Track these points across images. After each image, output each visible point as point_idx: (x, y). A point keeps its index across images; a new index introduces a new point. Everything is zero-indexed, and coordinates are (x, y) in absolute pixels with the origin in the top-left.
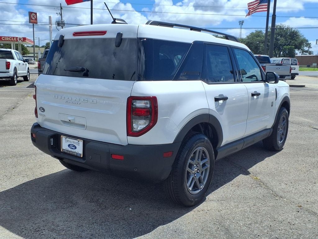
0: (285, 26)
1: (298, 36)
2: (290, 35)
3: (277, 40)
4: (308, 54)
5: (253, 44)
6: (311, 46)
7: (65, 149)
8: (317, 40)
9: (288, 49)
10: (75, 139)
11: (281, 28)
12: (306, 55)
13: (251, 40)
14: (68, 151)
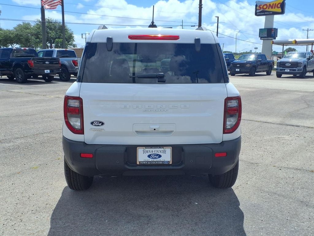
0: (53, 20)
1: (67, 30)
2: (59, 29)
3: (48, 33)
4: (72, 47)
5: (22, 36)
6: (75, 40)
7: (143, 161)
8: (82, 34)
9: (60, 42)
10: (160, 148)
11: (49, 22)
12: (71, 47)
13: (20, 33)
14: (148, 162)
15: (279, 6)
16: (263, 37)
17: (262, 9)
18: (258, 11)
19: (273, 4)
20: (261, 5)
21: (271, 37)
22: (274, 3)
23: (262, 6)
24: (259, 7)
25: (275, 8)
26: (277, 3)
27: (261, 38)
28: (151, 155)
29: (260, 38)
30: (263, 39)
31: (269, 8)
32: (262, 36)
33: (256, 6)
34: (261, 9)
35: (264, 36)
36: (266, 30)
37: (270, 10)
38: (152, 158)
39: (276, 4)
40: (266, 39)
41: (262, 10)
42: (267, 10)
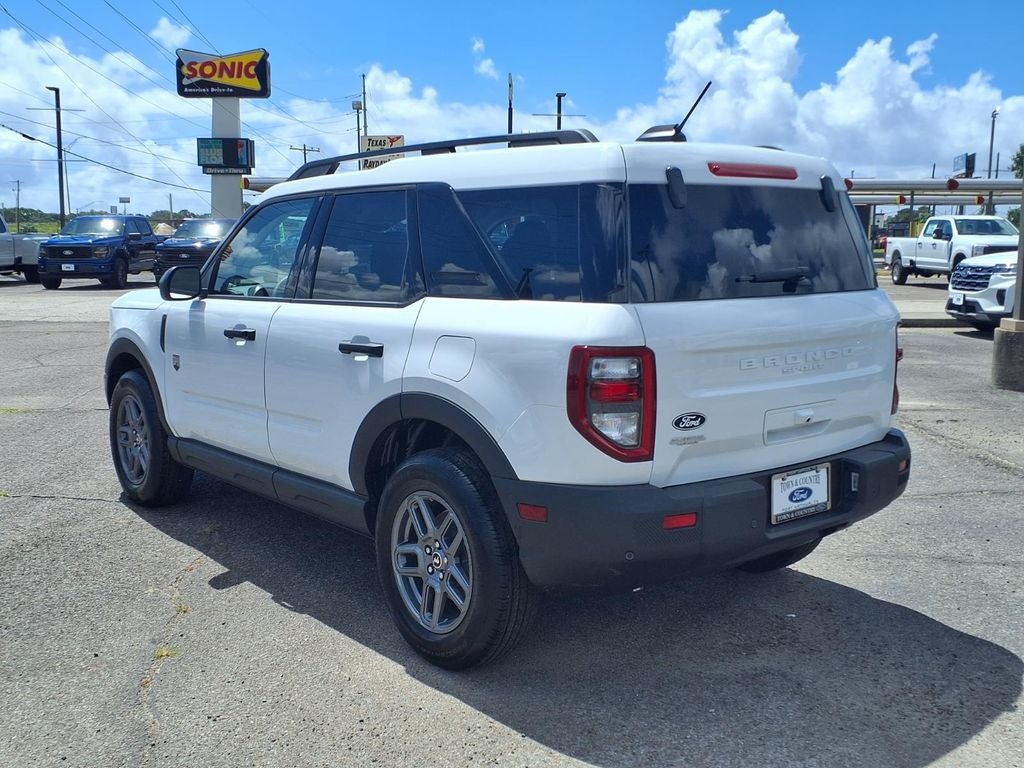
7: (782, 512)
10: (811, 469)
14: (790, 513)
15: (252, 70)
16: (213, 166)
17: (199, 75)
18: (186, 82)
19: (233, 64)
20: (195, 63)
21: (235, 168)
22: (237, 61)
23: (197, 67)
24: (190, 67)
25: (239, 76)
26: (245, 61)
27: (206, 167)
28: (793, 492)
29: (201, 167)
30: (211, 170)
31: (221, 76)
32: (207, 162)
33: (180, 64)
34: (194, 75)
35: (214, 163)
36: (221, 145)
37: (226, 80)
38: (797, 501)
39: (240, 64)
40: (222, 171)
41: (198, 78)
42: (215, 79)
